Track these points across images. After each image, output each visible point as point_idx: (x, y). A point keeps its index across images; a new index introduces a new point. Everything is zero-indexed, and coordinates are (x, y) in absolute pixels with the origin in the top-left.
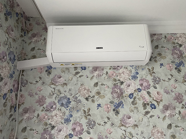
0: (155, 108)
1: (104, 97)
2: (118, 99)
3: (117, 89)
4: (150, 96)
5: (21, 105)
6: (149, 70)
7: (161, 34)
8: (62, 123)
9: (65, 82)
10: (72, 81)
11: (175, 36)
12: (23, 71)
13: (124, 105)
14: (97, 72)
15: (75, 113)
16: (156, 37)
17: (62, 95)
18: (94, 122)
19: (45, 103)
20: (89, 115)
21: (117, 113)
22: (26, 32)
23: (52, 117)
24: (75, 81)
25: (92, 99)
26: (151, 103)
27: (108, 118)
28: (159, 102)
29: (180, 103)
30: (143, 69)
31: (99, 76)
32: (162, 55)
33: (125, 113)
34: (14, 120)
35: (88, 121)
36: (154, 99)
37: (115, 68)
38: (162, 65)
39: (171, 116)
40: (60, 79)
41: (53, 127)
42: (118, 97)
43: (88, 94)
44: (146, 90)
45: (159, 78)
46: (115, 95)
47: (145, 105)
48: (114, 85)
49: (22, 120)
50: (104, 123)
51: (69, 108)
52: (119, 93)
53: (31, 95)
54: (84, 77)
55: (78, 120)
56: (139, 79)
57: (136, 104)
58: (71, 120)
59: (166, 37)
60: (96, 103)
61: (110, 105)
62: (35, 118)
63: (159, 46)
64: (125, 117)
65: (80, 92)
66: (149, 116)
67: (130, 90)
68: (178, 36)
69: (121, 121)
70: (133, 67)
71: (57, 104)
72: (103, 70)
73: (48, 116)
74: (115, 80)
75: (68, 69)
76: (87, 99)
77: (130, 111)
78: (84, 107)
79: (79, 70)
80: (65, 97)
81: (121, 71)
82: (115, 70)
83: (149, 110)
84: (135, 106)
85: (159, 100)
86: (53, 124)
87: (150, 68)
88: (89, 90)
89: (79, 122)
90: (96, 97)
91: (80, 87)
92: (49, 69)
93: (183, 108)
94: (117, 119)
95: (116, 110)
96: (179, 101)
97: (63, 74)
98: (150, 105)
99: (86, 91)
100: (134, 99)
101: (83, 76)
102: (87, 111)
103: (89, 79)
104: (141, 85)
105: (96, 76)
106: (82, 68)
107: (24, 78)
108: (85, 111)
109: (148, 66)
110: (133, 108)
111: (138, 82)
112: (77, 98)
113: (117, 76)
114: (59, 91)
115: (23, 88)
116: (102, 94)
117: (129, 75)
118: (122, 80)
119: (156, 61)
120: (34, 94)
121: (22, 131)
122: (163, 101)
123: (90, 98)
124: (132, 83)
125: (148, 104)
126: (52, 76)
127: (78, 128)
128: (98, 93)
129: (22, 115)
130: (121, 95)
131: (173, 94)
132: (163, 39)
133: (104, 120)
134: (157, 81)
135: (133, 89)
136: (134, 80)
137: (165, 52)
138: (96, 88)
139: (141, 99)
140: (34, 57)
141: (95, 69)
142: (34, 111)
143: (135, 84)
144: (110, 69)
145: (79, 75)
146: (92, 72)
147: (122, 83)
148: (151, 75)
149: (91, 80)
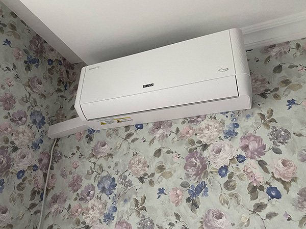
0: (278, 196)
1: (171, 175)
2: (198, 178)
3: (195, 158)
4: (266, 171)
5: (50, 190)
6: (263, 116)
7: (288, 43)
8: (101, 222)
9: (110, 152)
10: (121, 150)
13: (209, 189)
14: (160, 131)
15: (121, 205)
16: (276, 50)
17: (104, 174)
18: (152, 222)
20: (144, 208)
21: (195, 206)
22: (68, 85)
23: (88, 210)
24: (125, 150)
25: (149, 179)
26: (268, 186)
27: (178, 216)
28: (289, 183)
30: (248, 116)
31: (164, 136)
32: (290, 82)
35: (141, 220)
36: (276, 176)
37: (192, 120)
38: (291, 102)
40: (104, 147)
41: (87, 228)
42: (197, 174)
43: (144, 170)
44: (255, 158)
45: (286, 131)
46: (191, 170)
47: (254, 190)
48: (191, 151)
49: (49, 214)
50: (169, 224)
51: (113, 195)
52: (199, 167)
53: (64, 175)
54: (140, 140)
55: (125, 218)
56: (239, 136)
57: (233, 187)
58: (114, 217)
59: (298, 46)
60: (157, 187)
61: (182, 191)
62: (65, 212)
63: (283, 66)
64: (211, 214)
65: (130, 167)
66: (263, 214)
67: (221, 160)
69: (201, 222)
70: (226, 114)
71: (97, 188)
72: (171, 125)
73: (82, 209)
74: (192, 142)
75: (116, 130)
76: (141, 179)
77: (221, 202)
78: (136, 193)
79: (132, 130)
80: (109, 177)
81: (203, 124)
82: (192, 125)
83: (265, 201)
84: (233, 191)
85: (288, 178)
86: (88, 222)
87: (265, 112)
88: (145, 163)
89: (126, 220)
90: (157, 175)
91: (132, 159)
92: (90, 134)
94: (193, 219)
95: (193, 200)
97: (108, 140)
98: (265, 190)
99: (141, 165)
100: (230, 177)
101: (137, 139)
102: (140, 202)
103: (147, 143)
104: (246, 148)
105: (159, 137)
106: (136, 126)
108: (137, 201)
109: (260, 108)
110: (227, 197)
111: (237, 142)
112: (125, 177)
113: (196, 134)
114: (101, 167)
115: (55, 165)
116: (167, 170)
117: (219, 131)
118: (205, 141)
119: (277, 97)
120: (68, 173)
122: (298, 181)
123: (147, 177)
124: (226, 146)
125: (262, 188)
126: (93, 144)
128: (161, 168)
130: (203, 170)
132: (293, 51)
133: (169, 220)
134: (280, 137)
135: (227, 158)
136: (230, 140)
137: (299, 76)
138: (157, 159)
139: (245, 176)
141: (158, 125)
142: (65, 201)
143: (231, 147)
144: (184, 122)
145: (132, 138)
146: (152, 132)
147: (205, 147)
148: (267, 126)
149: (150, 144)
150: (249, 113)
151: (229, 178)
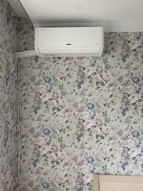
0: (104, 85)
1: (72, 78)
3: (81, 72)
4: (102, 78)
5: (21, 81)
6: (104, 60)
7: (117, 33)
8: (46, 92)
9: (47, 67)
10: (52, 67)
11: (127, 34)
12: (20, 59)
13: (85, 83)
14: (68, 61)
15: (54, 87)
16: (113, 34)
17: (46, 76)
18: (65, 92)
19: (35, 80)
20: (62, 88)
21: (80, 87)
22: (19, 30)
23: (40, 88)
24: (54, 67)
25: (64, 78)
26: (102, 82)
27: (74, 90)
29: (120, 82)
30: (99, 59)
31: (70, 63)
32: (114, 49)
33: (84, 87)
34: (18, 90)
35: (62, 92)
36: (104, 79)
37: (81, 58)
38: (113, 56)
39: (114, 90)
40: (44, 65)
41: (41, 94)
42: (81, 78)
43: (62, 75)
44: (99, 74)
45: (110, 66)
46: (79, 76)
47: (97, 83)
48: (79, 70)
49: (22, 90)
50: (71, 93)
51: (50, 83)
52: (82, 75)
53: (26, 75)
54: (60, 64)
55: (56, 91)
56: (96, 66)
58: (51, 91)
59: (120, 35)
60: (67, 81)
61: (76, 83)
62: (30, 89)
63: (114, 42)
64: (84, 90)
65: (57, 74)
66: (99, 89)
67: (89, 74)
68: (129, 34)
69: (81, 92)
70: (93, 58)
71: (43, 81)
72: (72, 59)
73: (38, 88)
74: (80, 67)
75: (49, 58)
76: (61, 79)
78: (60, 83)
79: (56, 59)
80: (48, 77)
81: (84, 60)
82: (81, 60)
83: (100, 86)
84: (91, 83)
85: (107, 80)
86: (41, 92)
87: (105, 59)
88: (63, 73)
90: (67, 77)
91: (57, 71)
92: (36, 58)
93: (122, 85)
94: (79, 91)
96: (120, 81)
97: (46, 62)
102: (61, 86)
104: (97, 70)
105: (68, 64)
106: (58, 57)
107: (21, 64)
109: (104, 57)
110: (89, 85)
111: (95, 68)
112: (55, 78)
113: (82, 64)
114: (44, 73)
115: (21, 70)
116: (71, 76)
117: (90, 64)
118: (85, 66)
119: (109, 54)
120: (28, 74)
121: (23, 96)
122: (110, 81)
124: (91, 69)
125: (100, 83)
126: (38, 63)
127: (56, 95)
128: (69, 75)
129: (22, 87)
131: (117, 76)
132: (118, 37)
133: (71, 91)
134: (108, 67)
135: (91, 73)
136: (93, 67)
137: (117, 47)
138: (67, 72)
139: (96, 79)
140: (26, 49)
141: (67, 58)
142: (29, 85)
143: (93, 69)
144: (77, 59)
145: (57, 62)
146: (65, 61)
147: (84, 69)
148: (105, 63)
149: (64, 66)
150: (100, 58)
151: (91, 79)
